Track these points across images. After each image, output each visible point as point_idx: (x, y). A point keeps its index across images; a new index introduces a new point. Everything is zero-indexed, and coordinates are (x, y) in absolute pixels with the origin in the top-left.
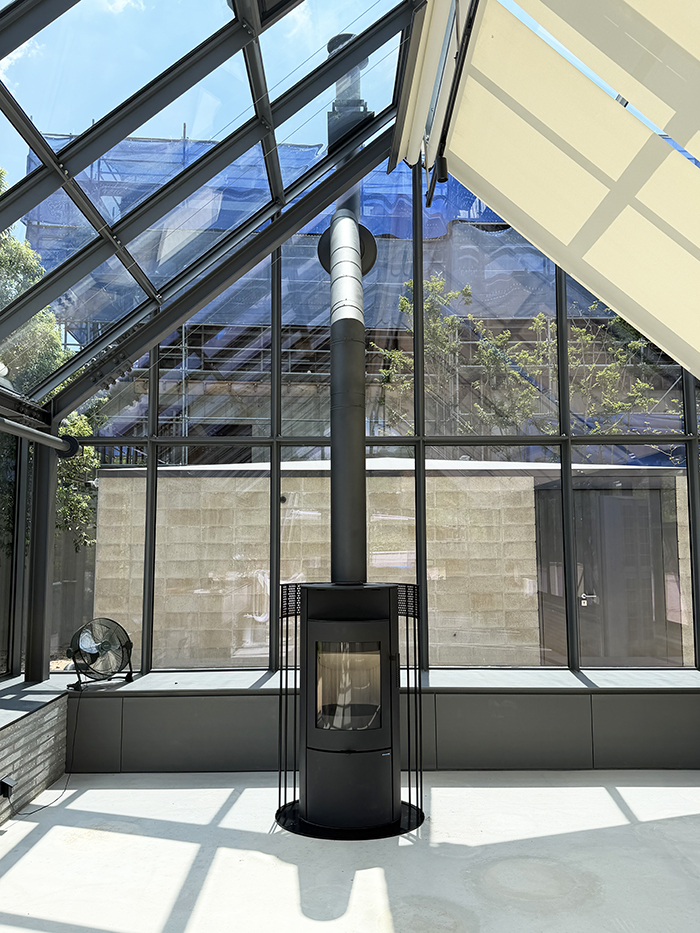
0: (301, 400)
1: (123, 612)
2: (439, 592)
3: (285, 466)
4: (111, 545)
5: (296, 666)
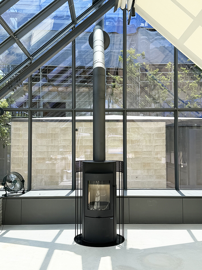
0: (83, 94)
1: (21, 169)
2: (131, 163)
3: (77, 118)
4: (16, 146)
5: (81, 188)
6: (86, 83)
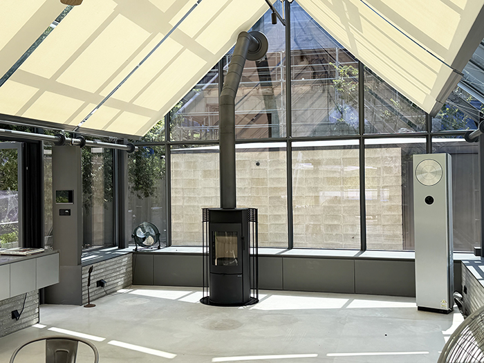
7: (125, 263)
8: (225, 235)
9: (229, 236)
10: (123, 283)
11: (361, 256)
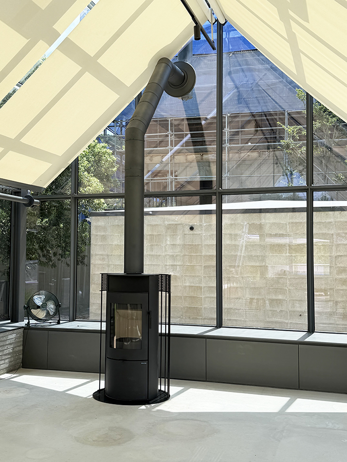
2: (290, 288)
4: (98, 255)
6: (250, 144)
7: (12, 341)
8: (127, 309)
9: (132, 309)
10: (7, 365)
11: (307, 340)
